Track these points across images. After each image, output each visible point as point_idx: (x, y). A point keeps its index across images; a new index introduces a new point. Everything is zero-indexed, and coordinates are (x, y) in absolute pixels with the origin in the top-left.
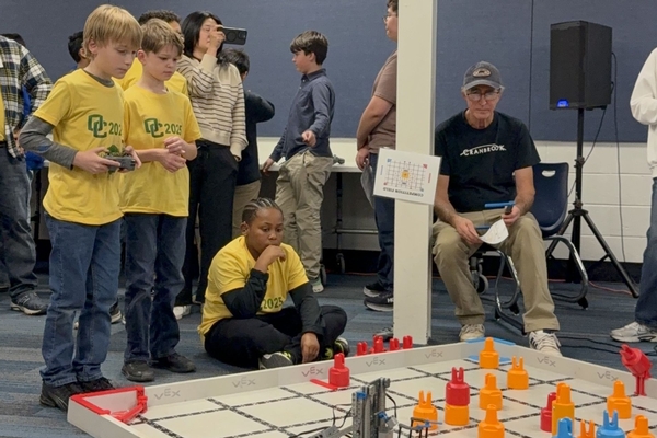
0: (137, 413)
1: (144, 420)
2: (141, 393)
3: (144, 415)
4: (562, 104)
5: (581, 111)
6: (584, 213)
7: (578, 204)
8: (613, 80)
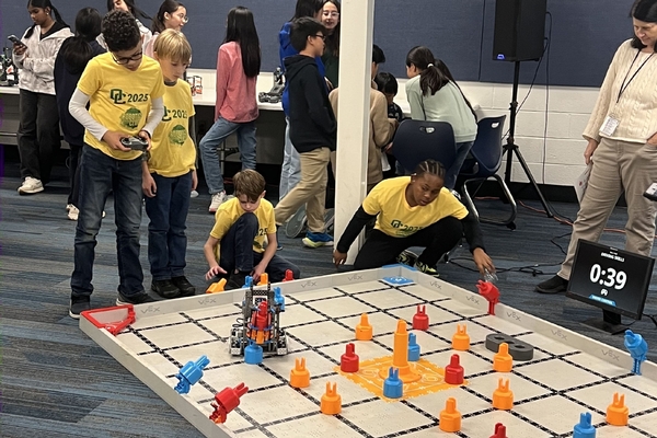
0: (127, 325)
1: (131, 330)
2: (131, 310)
3: (132, 326)
4: (501, 57)
5: (517, 64)
6: (515, 148)
7: (510, 140)
8: (547, 35)
